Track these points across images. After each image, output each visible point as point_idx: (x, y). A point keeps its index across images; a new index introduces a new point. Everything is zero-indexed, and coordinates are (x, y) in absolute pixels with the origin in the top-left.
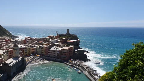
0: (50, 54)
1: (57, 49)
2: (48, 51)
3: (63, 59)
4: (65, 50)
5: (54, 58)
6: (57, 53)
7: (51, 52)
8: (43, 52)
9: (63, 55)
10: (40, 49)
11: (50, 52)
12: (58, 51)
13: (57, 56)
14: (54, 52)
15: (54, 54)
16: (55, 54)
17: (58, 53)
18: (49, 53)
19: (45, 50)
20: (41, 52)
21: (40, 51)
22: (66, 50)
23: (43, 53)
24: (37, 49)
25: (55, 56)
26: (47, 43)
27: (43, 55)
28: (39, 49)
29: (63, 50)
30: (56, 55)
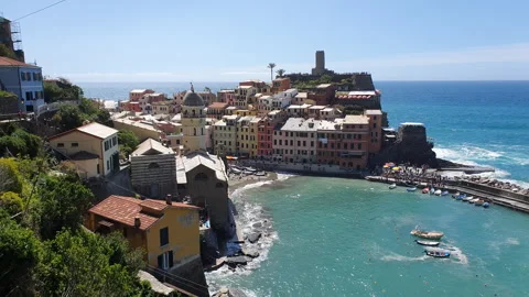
0: (284, 147)
1: (311, 126)
2: (274, 137)
3: (351, 164)
4: (353, 126)
5: (305, 161)
6: (320, 144)
7: (289, 139)
8: (245, 142)
9: (349, 146)
10: (233, 132)
11: (283, 138)
12: (321, 134)
13: (319, 153)
14: (302, 139)
15: (301, 148)
16: (308, 148)
17: (324, 141)
18: (274, 147)
19: (256, 134)
20: (238, 144)
21: (233, 140)
22: (361, 126)
23: (245, 149)
24: (219, 132)
25: (307, 157)
26: (250, 106)
27: (247, 156)
28: (228, 132)
29: (346, 126)
30: (314, 149)
